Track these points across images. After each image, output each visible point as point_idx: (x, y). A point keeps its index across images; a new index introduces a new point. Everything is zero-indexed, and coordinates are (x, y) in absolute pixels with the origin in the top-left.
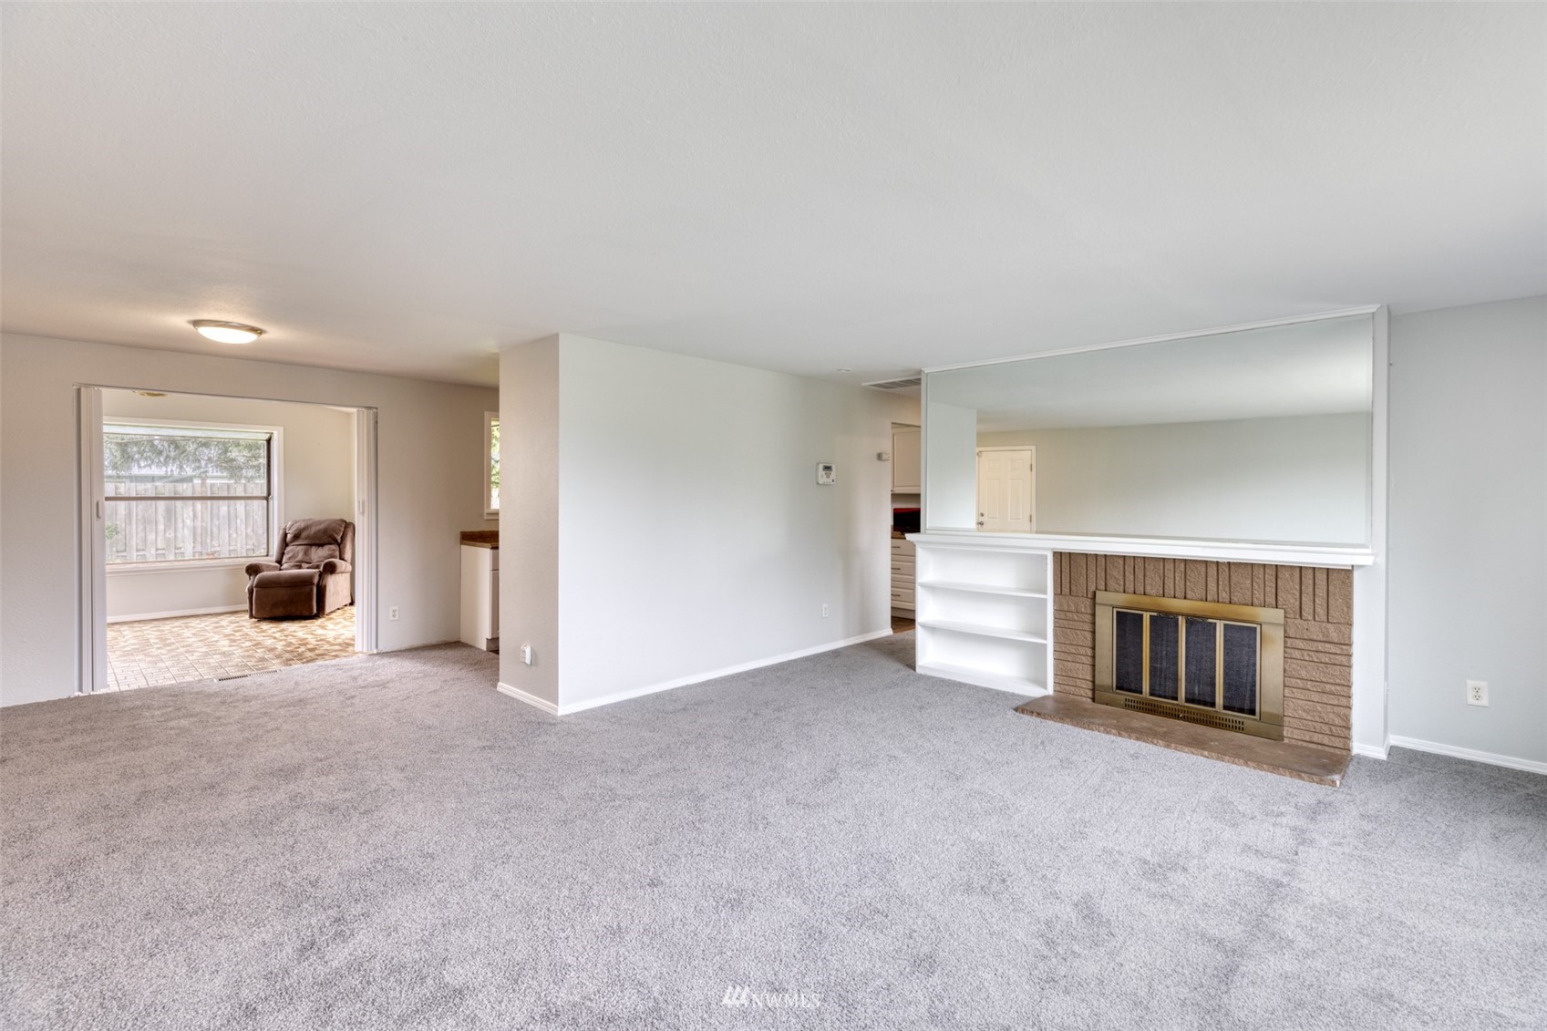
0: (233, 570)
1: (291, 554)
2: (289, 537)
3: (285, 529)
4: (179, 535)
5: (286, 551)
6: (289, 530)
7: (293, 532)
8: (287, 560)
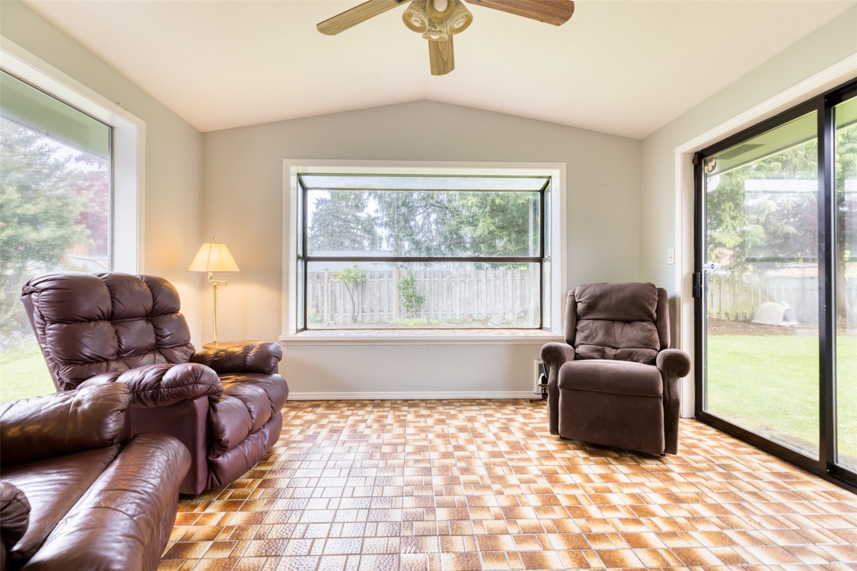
0: (518, 347)
1: (587, 332)
2: (580, 306)
3: (573, 296)
5: (578, 327)
6: (580, 297)
7: (586, 301)
8: (582, 341)
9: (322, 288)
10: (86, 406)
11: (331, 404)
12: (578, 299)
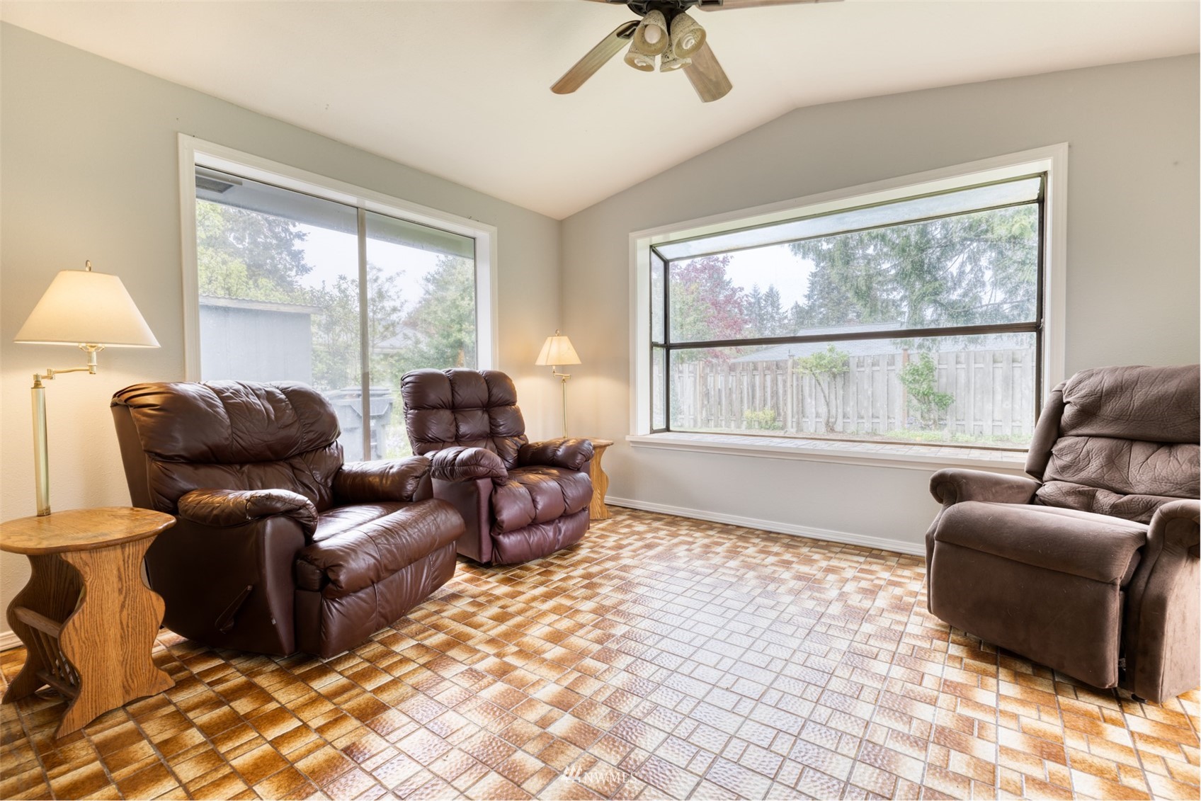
1: (1067, 459)
2: (1068, 411)
3: (1056, 392)
4: (1017, 407)
5: (1054, 450)
6: (1069, 395)
7: (1078, 401)
8: (1055, 473)
9: (785, 382)
10: (394, 470)
11: (674, 520)
12: (1066, 397)
